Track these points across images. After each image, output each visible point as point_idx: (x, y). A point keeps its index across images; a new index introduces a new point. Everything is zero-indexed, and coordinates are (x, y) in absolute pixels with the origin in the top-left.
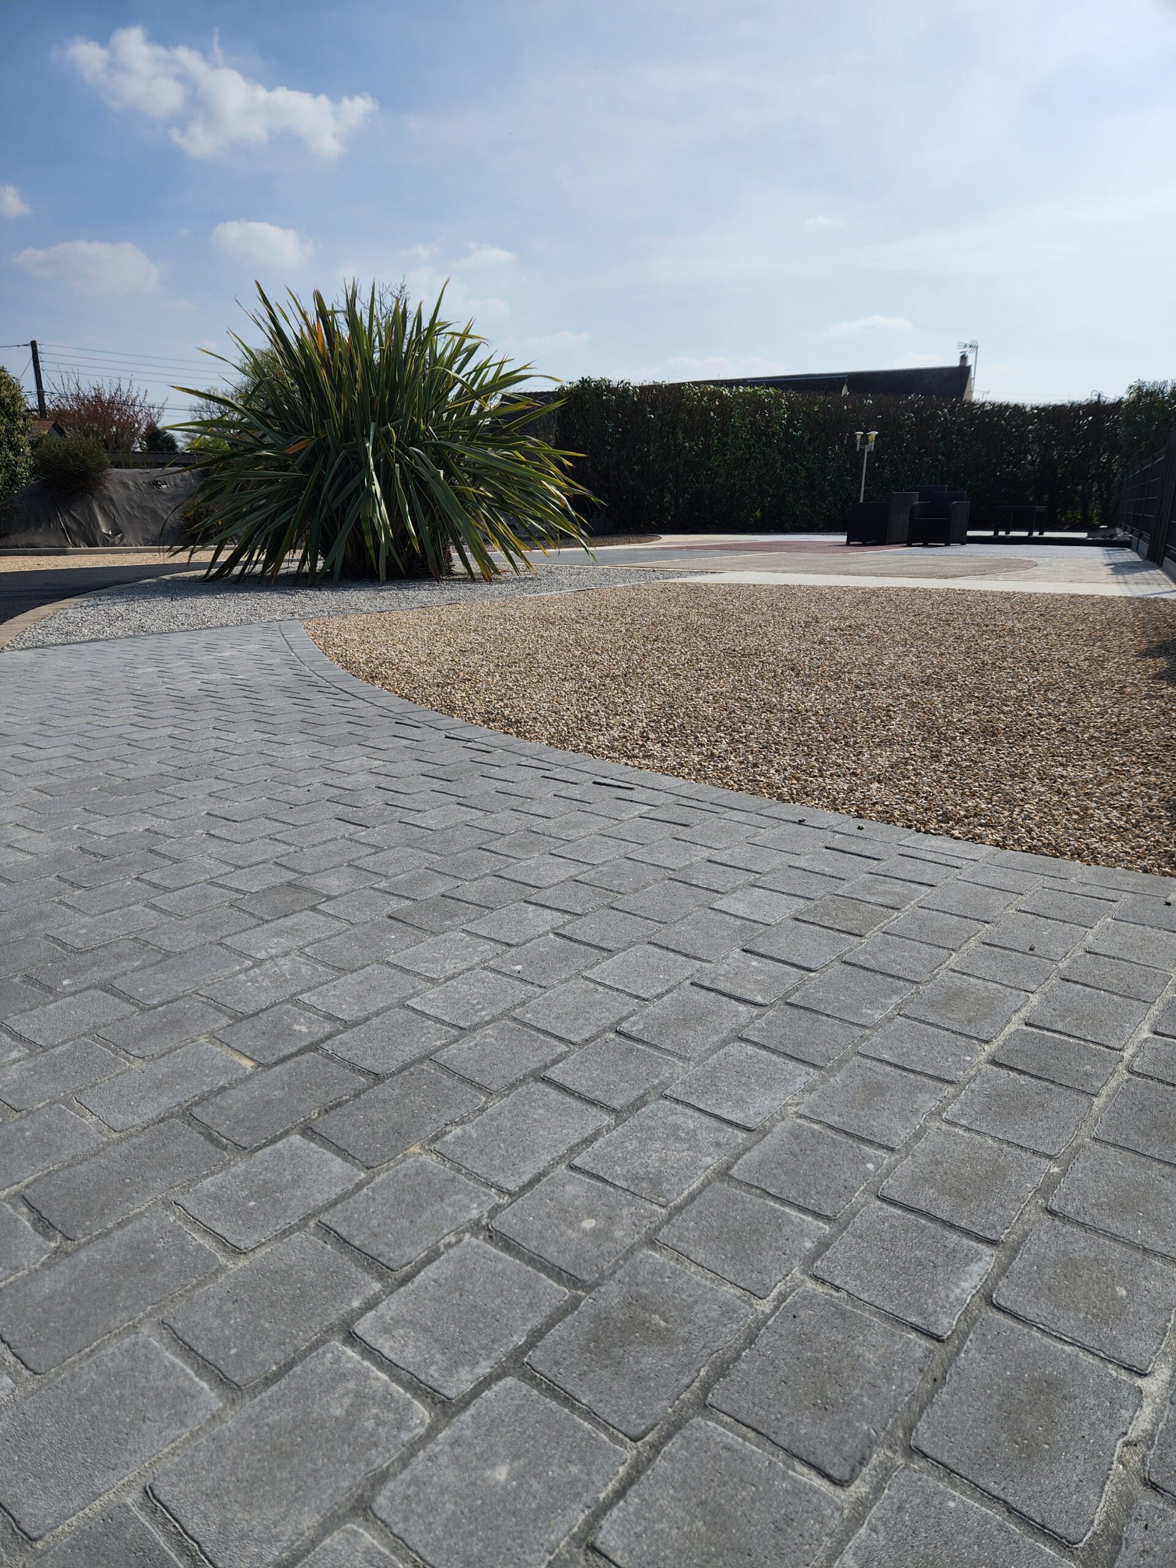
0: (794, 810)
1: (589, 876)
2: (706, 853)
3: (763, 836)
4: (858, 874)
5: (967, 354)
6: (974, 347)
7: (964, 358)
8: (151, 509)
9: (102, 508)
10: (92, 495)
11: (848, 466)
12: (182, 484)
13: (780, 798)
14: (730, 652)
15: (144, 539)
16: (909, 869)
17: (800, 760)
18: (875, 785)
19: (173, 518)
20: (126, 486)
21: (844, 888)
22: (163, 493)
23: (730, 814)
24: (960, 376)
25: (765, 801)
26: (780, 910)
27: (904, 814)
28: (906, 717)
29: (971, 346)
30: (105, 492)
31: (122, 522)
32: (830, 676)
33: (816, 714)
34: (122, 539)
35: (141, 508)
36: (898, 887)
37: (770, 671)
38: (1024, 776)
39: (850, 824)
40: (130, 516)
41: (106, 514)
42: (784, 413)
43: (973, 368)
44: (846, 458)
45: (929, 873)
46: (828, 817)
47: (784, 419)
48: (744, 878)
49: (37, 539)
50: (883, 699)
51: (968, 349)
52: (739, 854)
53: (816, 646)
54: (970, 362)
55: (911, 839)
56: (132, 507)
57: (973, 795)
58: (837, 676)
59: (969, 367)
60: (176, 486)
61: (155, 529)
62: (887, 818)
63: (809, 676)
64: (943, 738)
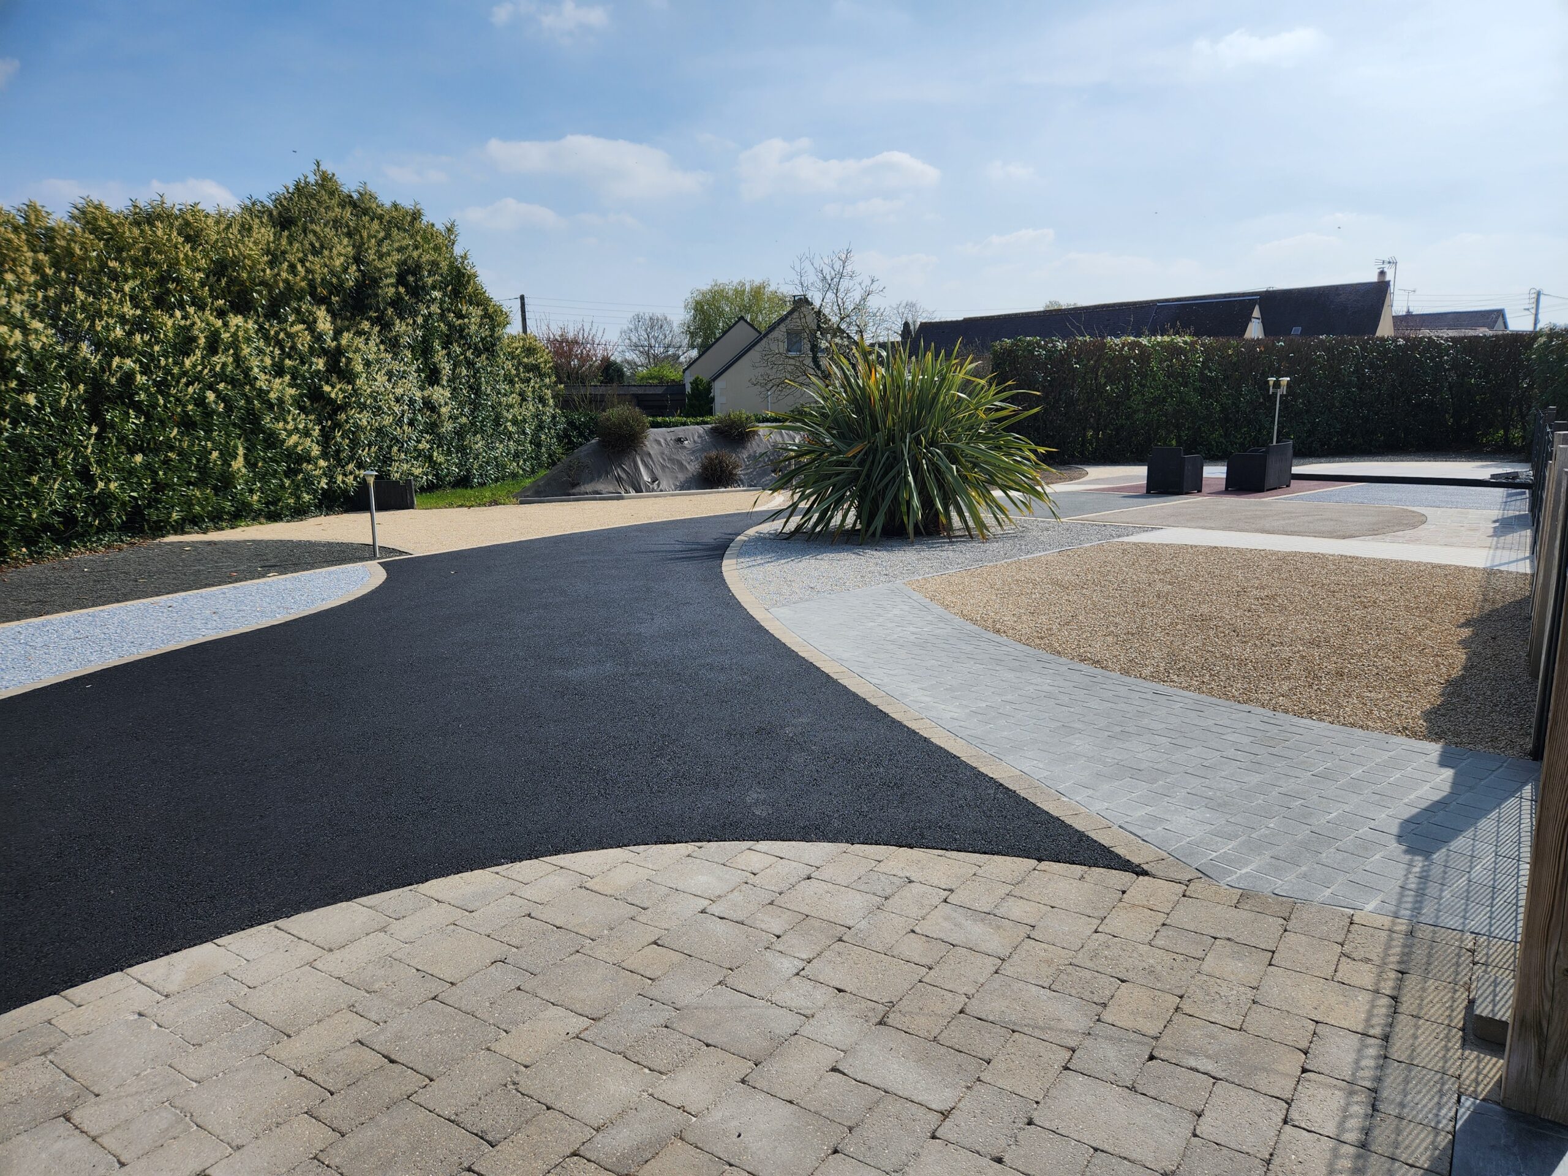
0: (1246, 707)
1: (1171, 727)
2: (1213, 722)
3: (1234, 716)
4: (1274, 731)
5: (1385, 270)
6: (1393, 263)
7: (1382, 273)
8: (678, 461)
9: (642, 461)
10: (636, 451)
11: (1261, 400)
12: (699, 441)
13: (1239, 702)
14: (1193, 617)
15: (675, 485)
16: (1294, 729)
17: (1246, 686)
18: (1281, 698)
19: (693, 467)
20: (659, 443)
21: (1268, 734)
22: (685, 447)
23: (1218, 708)
24: (1379, 291)
25: (1233, 703)
26: (1246, 740)
27: (1293, 711)
28: (1298, 664)
29: (1389, 263)
30: (645, 449)
31: (658, 472)
32: (1257, 637)
33: (1251, 661)
34: (658, 485)
35: (671, 460)
36: (1289, 735)
37: (1221, 632)
38: (1350, 696)
39: (1271, 714)
40: (663, 467)
41: (646, 465)
42: (1199, 357)
43: (1392, 283)
44: (1259, 393)
45: (1301, 731)
46: (1261, 710)
47: (1200, 362)
48: (1229, 730)
49: (600, 486)
50: (1286, 652)
51: (1386, 266)
52: (1228, 722)
53: (1246, 613)
54: (1389, 277)
55: (1295, 719)
56: (664, 460)
57: (1325, 703)
58: (1260, 637)
59: (1389, 281)
60: (695, 442)
61: (681, 477)
62: (1286, 712)
63: (1244, 636)
64: (1316, 677)
